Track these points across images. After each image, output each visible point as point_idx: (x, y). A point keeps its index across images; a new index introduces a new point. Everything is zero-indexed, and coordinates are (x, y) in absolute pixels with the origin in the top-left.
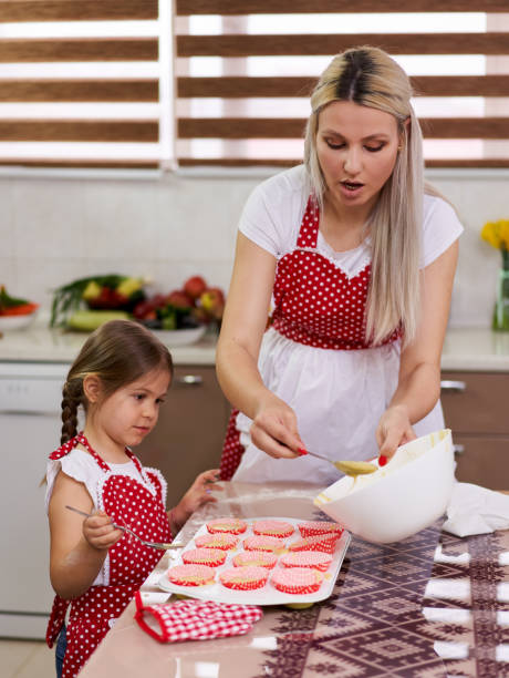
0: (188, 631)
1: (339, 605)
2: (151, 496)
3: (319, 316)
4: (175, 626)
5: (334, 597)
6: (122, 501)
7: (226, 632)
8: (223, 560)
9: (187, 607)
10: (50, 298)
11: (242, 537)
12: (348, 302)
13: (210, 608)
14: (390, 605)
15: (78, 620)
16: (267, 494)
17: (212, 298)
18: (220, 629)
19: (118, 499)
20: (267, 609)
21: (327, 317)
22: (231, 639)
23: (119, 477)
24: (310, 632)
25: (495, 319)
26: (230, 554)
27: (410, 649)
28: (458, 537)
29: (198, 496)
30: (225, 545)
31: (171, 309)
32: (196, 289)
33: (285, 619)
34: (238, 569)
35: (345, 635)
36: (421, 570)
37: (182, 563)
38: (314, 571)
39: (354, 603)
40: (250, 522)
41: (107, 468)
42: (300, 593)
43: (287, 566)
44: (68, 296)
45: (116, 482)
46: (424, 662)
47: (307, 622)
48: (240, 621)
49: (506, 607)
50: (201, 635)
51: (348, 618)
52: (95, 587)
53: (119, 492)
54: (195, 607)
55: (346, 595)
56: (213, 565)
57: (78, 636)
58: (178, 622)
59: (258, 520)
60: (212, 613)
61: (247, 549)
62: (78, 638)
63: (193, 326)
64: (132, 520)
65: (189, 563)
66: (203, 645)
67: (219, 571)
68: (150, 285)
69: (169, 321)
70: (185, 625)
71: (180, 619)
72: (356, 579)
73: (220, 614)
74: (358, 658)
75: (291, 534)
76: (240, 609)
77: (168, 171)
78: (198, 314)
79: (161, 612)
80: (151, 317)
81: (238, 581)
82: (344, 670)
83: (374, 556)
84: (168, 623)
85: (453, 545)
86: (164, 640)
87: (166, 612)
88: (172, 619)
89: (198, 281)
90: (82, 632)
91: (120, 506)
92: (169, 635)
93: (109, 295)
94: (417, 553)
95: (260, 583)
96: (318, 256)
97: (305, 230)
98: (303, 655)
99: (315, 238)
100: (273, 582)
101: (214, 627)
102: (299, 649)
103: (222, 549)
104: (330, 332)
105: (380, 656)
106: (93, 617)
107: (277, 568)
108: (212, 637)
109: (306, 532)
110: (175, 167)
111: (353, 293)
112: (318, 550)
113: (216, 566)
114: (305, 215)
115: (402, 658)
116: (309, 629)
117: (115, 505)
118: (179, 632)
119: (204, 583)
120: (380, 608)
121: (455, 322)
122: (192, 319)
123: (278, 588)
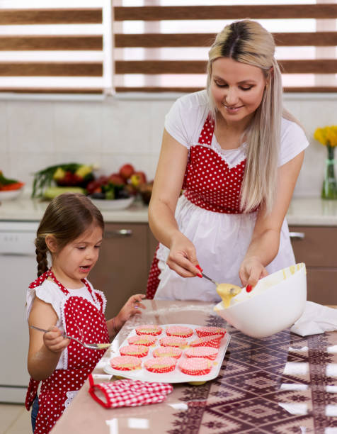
0: (124, 401)
1: (223, 382)
2: (97, 310)
3: (208, 189)
4: (115, 397)
5: (220, 377)
6: (77, 314)
7: (149, 401)
8: (147, 353)
9: (123, 384)
10: (32, 179)
11: (159, 337)
12: (232, 181)
13: (138, 385)
14: (257, 382)
15: (46, 391)
16: (175, 308)
17: (138, 178)
18: (145, 399)
19: (75, 312)
20: (175, 386)
21: (214, 191)
22: (152, 406)
23: (75, 298)
24: (204, 400)
25: (323, 191)
26: (151, 349)
27: (270, 412)
28: (301, 336)
29: (130, 310)
30: (148, 342)
31: (111, 186)
32: (127, 172)
33: (188, 392)
34: (156, 359)
35: (227, 402)
36: (277, 358)
37: (120, 355)
38: (207, 360)
39: (233, 381)
40: (164, 327)
41: (67, 292)
42: (198, 374)
43: (189, 357)
44: (43, 177)
45: (73, 301)
46: (279, 420)
47: (202, 394)
48: (158, 394)
49: (333, 383)
50: (132, 403)
51: (229, 391)
52: (58, 370)
53: (75, 307)
54: (128, 385)
55: (228, 375)
56: (140, 356)
57: (46, 402)
58: (117, 394)
59: (169, 325)
60: (140, 388)
61: (162, 345)
62: (46, 404)
63: (126, 197)
64: (84, 326)
65: (124, 355)
66: (134, 410)
67: (144, 360)
68: (97, 170)
69: (110, 194)
70: (122, 396)
71: (119, 392)
72: (234, 365)
73: (145, 389)
74: (236, 418)
75: (191, 335)
76: (158, 386)
77: (109, 95)
78: (129, 189)
79: (106, 388)
80: (98, 192)
81: (156, 367)
82: (227, 426)
83: (246, 349)
84: (111, 395)
85: (297, 341)
86: (108, 406)
87: (110, 388)
88: (113, 393)
89: (129, 167)
90: (49, 399)
91: (76, 317)
92: (111, 403)
93: (71, 176)
94: (274, 347)
95: (171, 368)
96: (212, 151)
97: (205, 133)
98: (200, 416)
99: (210, 138)
100: (180, 368)
101: (141, 398)
102: (197, 412)
103: (146, 345)
104: (216, 201)
105: (251, 417)
106: (56, 390)
107: (182, 358)
108: (140, 404)
109: (201, 334)
110: (113, 92)
111: (232, 178)
112: (209, 346)
113: (142, 357)
114: (206, 123)
115: (265, 417)
116: (204, 399)
117: (72, 316)
118: (118, 402)
119: (134, 368)
120: (250, 384)
121: (296, 193)
122: (125, 193)
123: (183, 371)
